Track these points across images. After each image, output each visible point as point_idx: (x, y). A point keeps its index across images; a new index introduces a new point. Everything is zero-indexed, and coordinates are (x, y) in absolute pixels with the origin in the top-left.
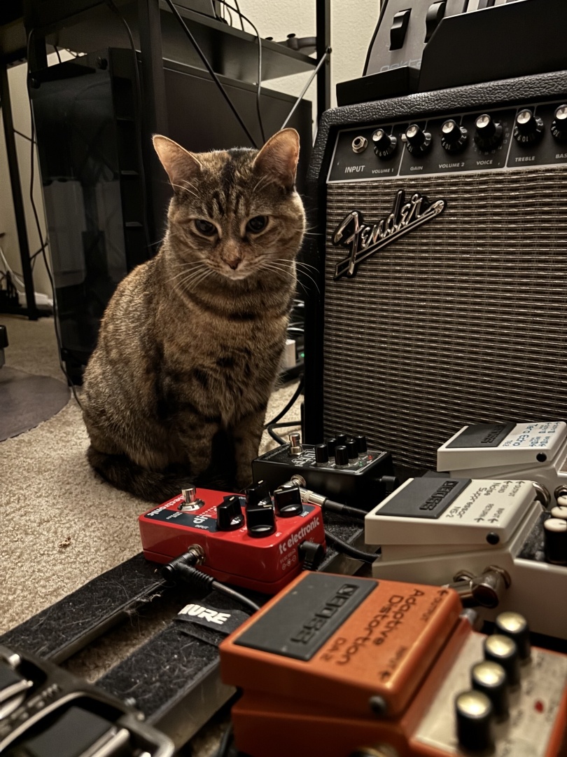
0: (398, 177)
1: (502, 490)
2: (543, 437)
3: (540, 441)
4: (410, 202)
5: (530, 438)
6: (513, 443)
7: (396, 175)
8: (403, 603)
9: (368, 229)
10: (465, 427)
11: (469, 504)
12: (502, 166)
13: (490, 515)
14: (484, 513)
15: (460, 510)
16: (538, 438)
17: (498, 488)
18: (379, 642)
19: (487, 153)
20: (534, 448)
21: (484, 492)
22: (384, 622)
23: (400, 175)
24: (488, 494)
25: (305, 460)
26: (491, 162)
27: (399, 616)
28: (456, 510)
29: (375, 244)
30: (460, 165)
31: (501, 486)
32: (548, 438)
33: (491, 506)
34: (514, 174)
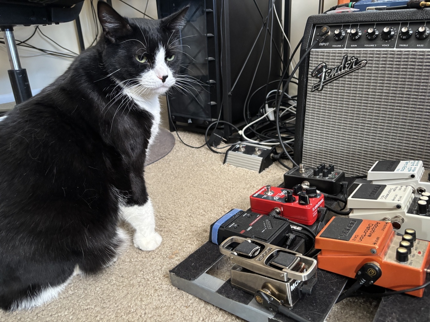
0: (345, 49)
1: (400, 189)
2: (413, 168)
3: (412, 169)
4: (350, 61)
5: (407, 168)
6: (400, 170)
7: (344, 48)
8: (374, 226)
9: (329, 71)
10: (377, 162)
11: (388, 194)
12: (394, 48)
13: (397, 198)
14: (395, 198)
15: (385, 196)
16: (411, 168)
17: (398, 189)
18: (369, 236)
19: (387, 41)
20: (410, 172)
21: (393, 190)
22: (369, 231)
23: (346, 48)
24: (394, 191)
25: (308, 175)
26: (388, 46)
27: (373, 229)
28: (383, 196)
29: (332, 77)
30: (375, 45)
31: (399, 188)
32: (415, 168)
33: (397, 195)
34: (398, 51)
